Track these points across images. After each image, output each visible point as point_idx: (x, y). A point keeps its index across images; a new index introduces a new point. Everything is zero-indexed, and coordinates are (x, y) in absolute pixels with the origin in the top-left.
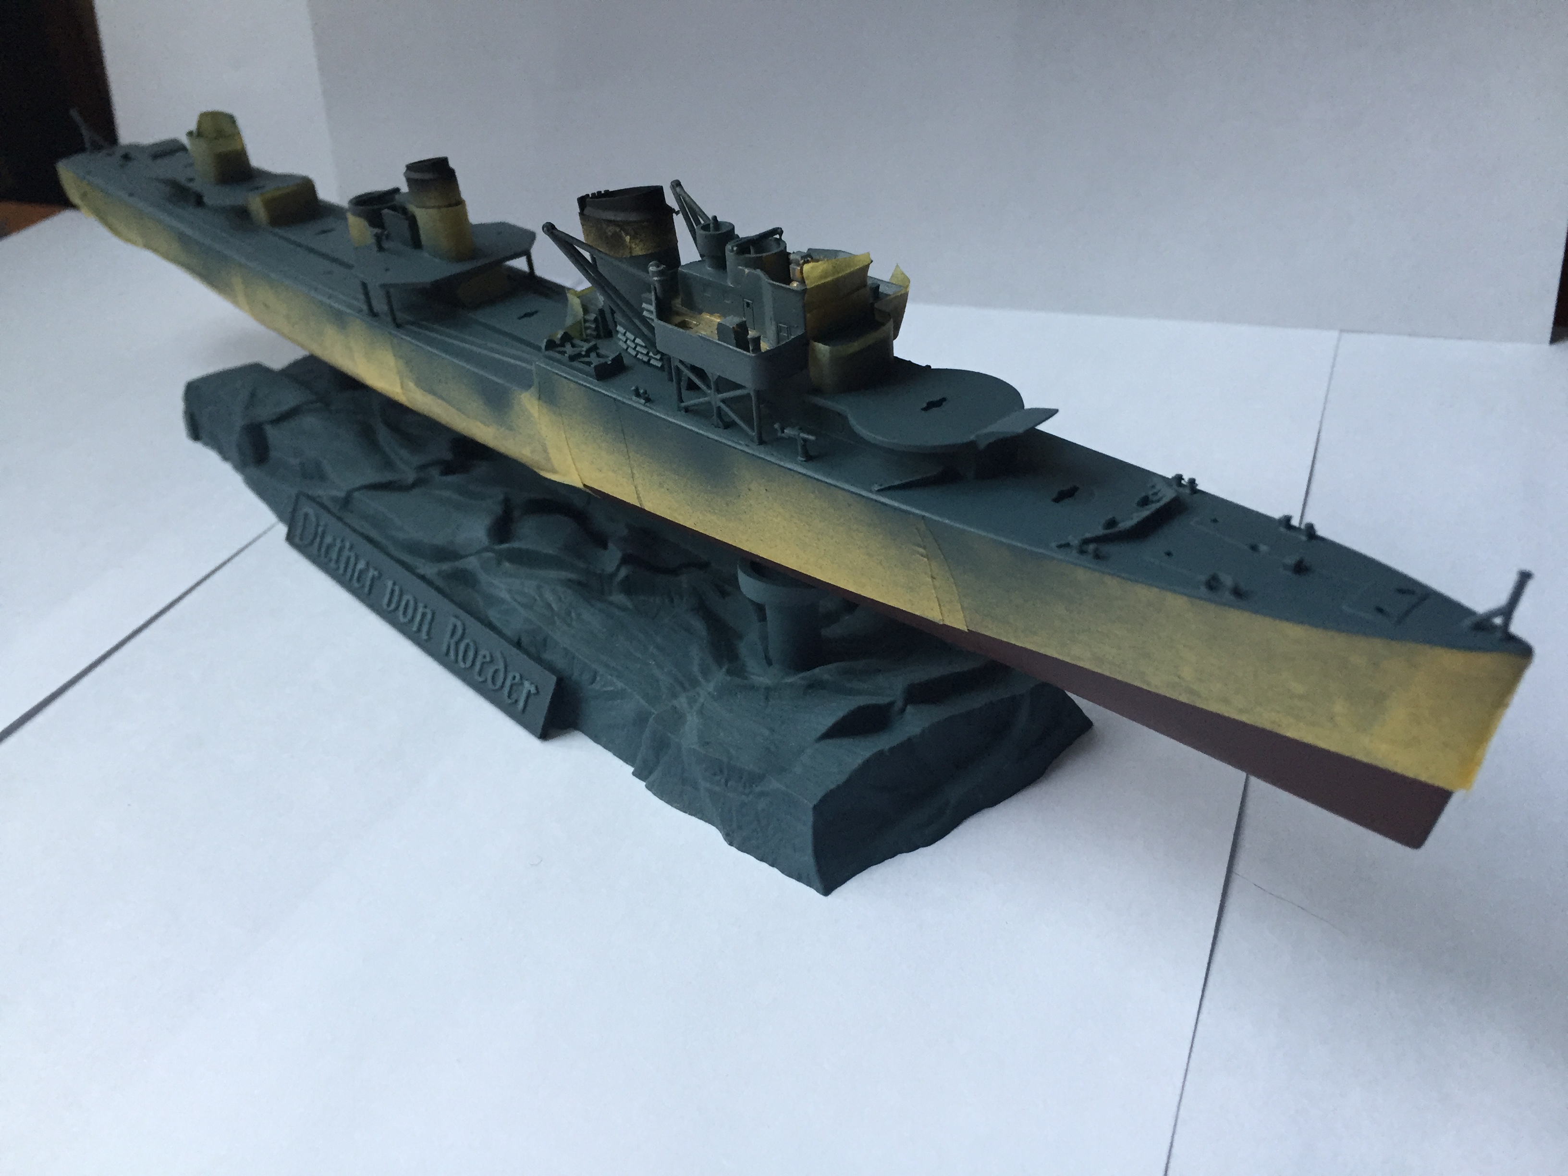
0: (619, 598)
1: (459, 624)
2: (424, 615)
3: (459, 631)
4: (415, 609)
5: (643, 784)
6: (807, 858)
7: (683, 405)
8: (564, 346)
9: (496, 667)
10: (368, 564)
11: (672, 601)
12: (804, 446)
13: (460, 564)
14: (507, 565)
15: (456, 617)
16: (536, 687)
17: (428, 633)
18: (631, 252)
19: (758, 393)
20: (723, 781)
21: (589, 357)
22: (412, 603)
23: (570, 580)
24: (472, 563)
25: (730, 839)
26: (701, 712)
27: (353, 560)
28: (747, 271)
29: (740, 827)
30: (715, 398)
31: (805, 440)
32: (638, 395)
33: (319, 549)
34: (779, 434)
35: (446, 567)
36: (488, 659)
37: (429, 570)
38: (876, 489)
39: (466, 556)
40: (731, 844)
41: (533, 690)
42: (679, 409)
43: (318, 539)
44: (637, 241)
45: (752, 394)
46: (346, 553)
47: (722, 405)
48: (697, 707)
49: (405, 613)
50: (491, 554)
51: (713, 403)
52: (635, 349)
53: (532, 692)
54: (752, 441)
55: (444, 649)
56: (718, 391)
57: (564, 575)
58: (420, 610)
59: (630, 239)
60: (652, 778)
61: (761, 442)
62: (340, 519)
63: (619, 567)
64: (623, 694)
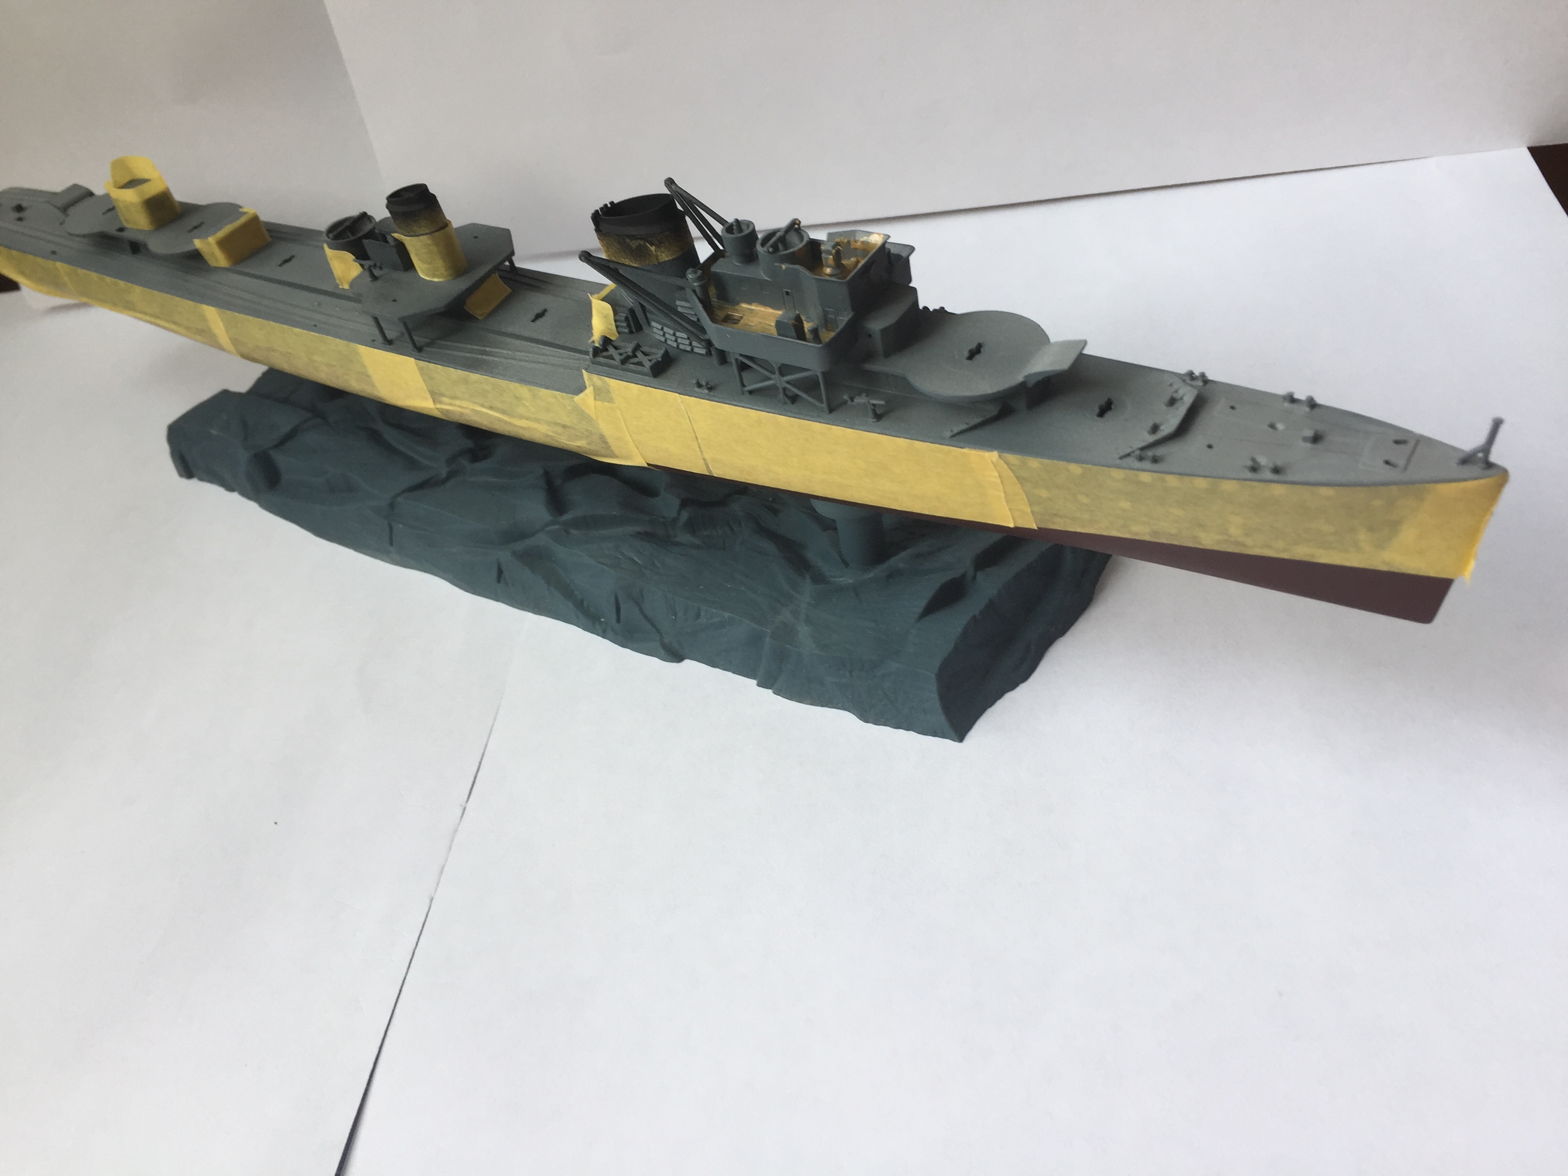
0: (684, 537)
5: (770, 691)
6: (940, 717)
7: (747, 388)
8: (607, 350)
11: (732, 529)
12: (874, 411)
13: (529, 542)
14: (574, 532)
18: (658, 260)
20: (847, 673)
21: (637, 357)
24: (542, 539)
25: (864, 717)
26: (808, 621)
28: (784, 267)
29: (871, 707)
30: (781, 382)
31: (874, 405)
32: (699, 386)
34: (849, 402)
35: (517, 547)
38: (949, 436)
39: (534, 534)
40: (866, 721)
42: (743, 394)
44: (662, 249)
45: (819, 375)
47: (788, 386)
48: (802, 617)
50: (557, 527)
51: (779, 385)
52: (676, 341)
54: (822, 410)
56: (782, 374)
57: (633, 529)
59: (656, 248)
60: (778, 685)
61: (831, 411)
63: (679, 512)
64: (730, 621)
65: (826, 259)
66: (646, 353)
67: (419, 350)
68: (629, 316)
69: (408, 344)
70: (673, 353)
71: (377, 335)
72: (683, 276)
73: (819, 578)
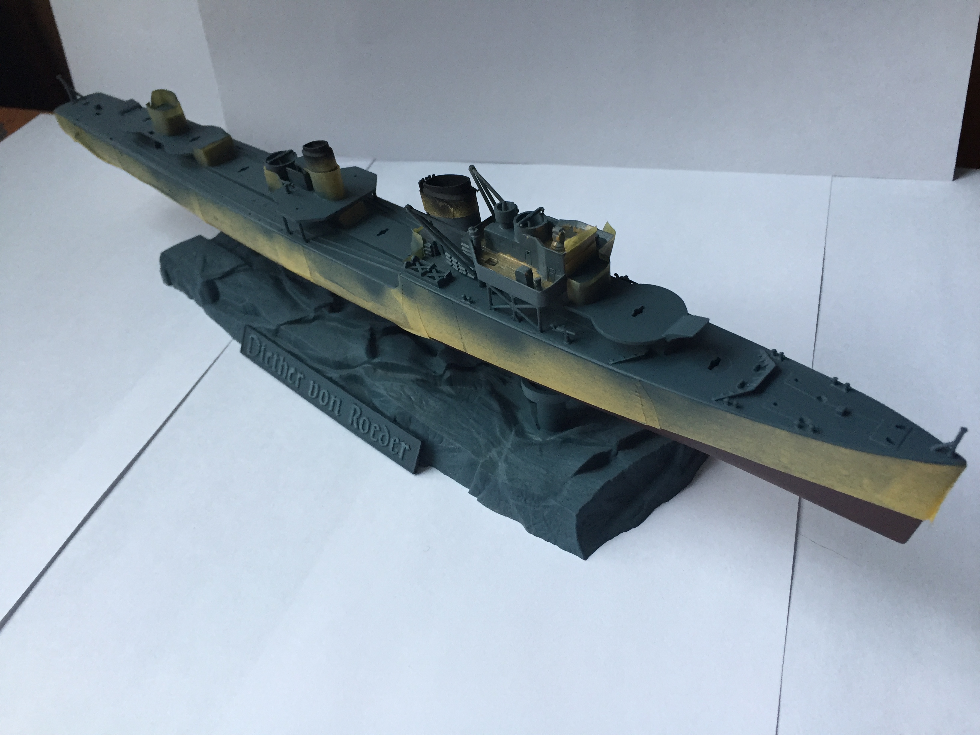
0: (447, 388)
1: (358, 409)
2: (335, 402)
3: (359, 413)
4: (329, 398)
5: (476, 498)
6: (574, 540)
7: (493, 307)
8: (416, 265)
9: (383, 434)
10: (296, 370)
11: (476, 388)
12: (568, 338)
13: (351, 371)
14: (379, 371)
15: (356, 404)
16: (409, 446)
17: (339, 412)
18: (454, 216)
19: (540, 309)
20: (523, 500)
21: (432, 273)
22: (327, 394)
23: (417, 380)
24: (360, 371)
25: (529, 529)
26: (506, 460)
27: (286, 367)
28: (528, 237)
29: (534, 524)
30: (515, 307)
31: (568, 334)
32: (465, 299)
33: (264, 359)
34: (553, 329)
36: (378, 429)
37: (334, 374)
38: (611, 363)
39: (355, 367)
40: (530, 532)
41: (407, 447)
43: (262, 353)
44: (458, 210)
45: (537, 309)
46: (281, 363)
47: (518, 311)
48: (503, 457)
49: (323, 400)
51: (513, 309)
52: (458, 267)
53: (407, 449)
55: (350, 422)
56: (515, 304)
58: (333, 399)
59: (453, 209)
60: (481, 496)
61: (542, 331)
62: (274, 342)
63: (445, 372)
64: (459, 450)
65: (555, 237)
66: (438, 272)
67: (307, 241)
68: (433, 246)
69: (300, 236)
70: (454, 274)
71: (284, 227)
73: (521, 433)
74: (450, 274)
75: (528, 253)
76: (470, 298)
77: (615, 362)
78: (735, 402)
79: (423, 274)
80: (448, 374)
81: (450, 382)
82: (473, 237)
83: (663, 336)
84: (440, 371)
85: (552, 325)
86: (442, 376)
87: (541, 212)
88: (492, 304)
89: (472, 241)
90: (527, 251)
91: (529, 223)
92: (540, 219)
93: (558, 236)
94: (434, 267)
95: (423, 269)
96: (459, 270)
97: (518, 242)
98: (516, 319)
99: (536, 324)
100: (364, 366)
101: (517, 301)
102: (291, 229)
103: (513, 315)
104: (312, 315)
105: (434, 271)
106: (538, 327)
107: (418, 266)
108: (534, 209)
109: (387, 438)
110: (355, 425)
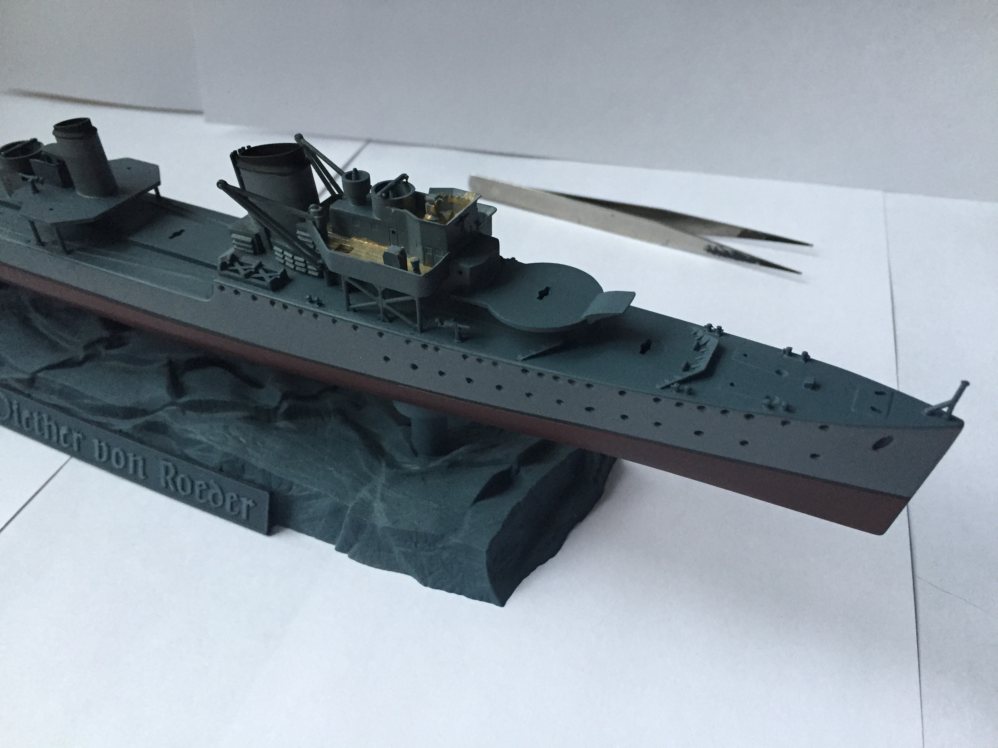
0: (283, 423)
1: (170, 464)
2: (135, 463)
3: (172, 472)
4: (126, 459)
5: (347, 555)
7: (352, 307)
8: (233, 265)
9: (214, 492)
10: (71, 430)
11: (323, 419)
12: (460, 334)
13: (151, 418)
14: (190, 413)
15: (166, 460)
16: (253, 501)
17: (144, 474)
19: (421, 300)
20: (413, 545)
21: (259, 273)
22: (121, 454)
23: (244, 417)
24: (162, 416)
25: (424, 582)
26: (383, 499)
27: (55, 427)
28: (393, 210)
29: (430, 574)
30: (382, 303)
31: (460, 329)
32: (311, 301)
34: (439, 325)
35: (139, 421)
36: (204, 487)
37: (126, 425)
38: (521, 359)
39: (155, 412)
40: (425, 585)
41: (251, 503)
42: (348, 310)
43: (16, 415)
45: (416, 299)
46: (46, 423)
47: (388, 308)
48: (378, 495)
49: (118, 462)
50: (174, 408)
51: (380, 306)
52: (294, 263)
53: (251, 505)
54: (415, 329)
55: (163, 484)
56: (384, 298)
57: (240, 414)
58: (131, 459)
60: (352, 550)
61: (422, 331)
62: (31, 397)
63: (281, 402)
64: (317, 496)
65: (429, 207)
66: (267, 271)
67: (69, 252)
68: (255, 240)
69: (58, 247)
70: (290, 273)
71: (32, 237)
72: (306, 209)
73: (392, 464)
74: (284, 273)
75: (393, 232)
76: (318, 300)
77: (525, 357)
78: (686, 387)
79: (248, 276)
80: (285, 406)
81: (290, 415)
82: (316, 217)
83: (583, 317)
84: (273, 404)
85: (437, 320)
86: (277, 408)
87: (405, 180)
88: (350, 305)
89: (314, 223)
90: (392, 229)
91: (391, 194)
92: (403, 189)
93: (434, 206)
94: (260, 266)
95: (245, 270)
96: (295, 268)
97: (379, 220)
98: (386, 319)
99: (415, 322)
100: (167, 408)
101: (389, 293)
102: (43, 239)
103: (381, 315)
104: (81, 355)
105: (261, 271)
106: (417, 325)
107: (237, 266)
108: (393, 176)
109: (220, 497)
110: (171, 486)
